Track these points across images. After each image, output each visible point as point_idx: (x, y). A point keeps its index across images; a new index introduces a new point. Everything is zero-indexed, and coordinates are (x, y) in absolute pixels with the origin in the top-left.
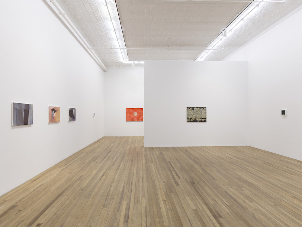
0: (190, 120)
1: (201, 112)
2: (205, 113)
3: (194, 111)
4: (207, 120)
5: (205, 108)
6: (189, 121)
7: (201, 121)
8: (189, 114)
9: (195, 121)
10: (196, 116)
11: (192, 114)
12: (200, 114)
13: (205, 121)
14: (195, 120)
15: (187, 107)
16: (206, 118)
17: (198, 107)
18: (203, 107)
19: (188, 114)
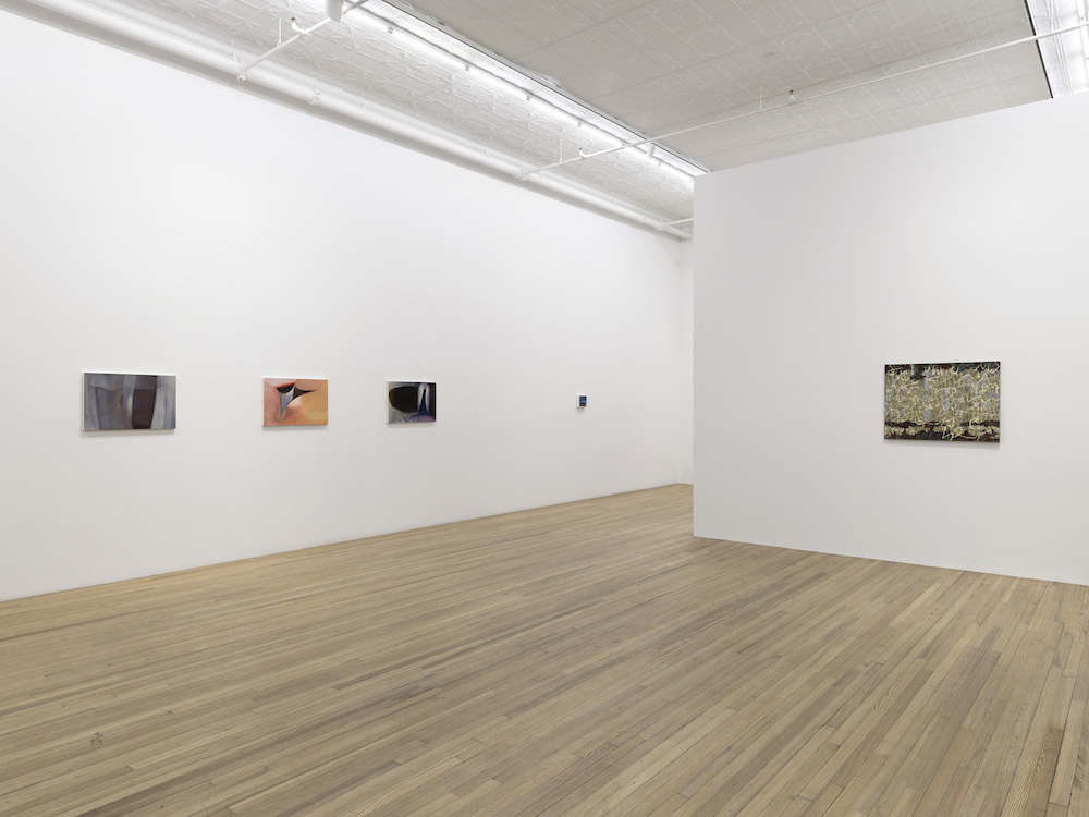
0: (899, 430)
1: (967, 389)
2: (994, 395)
3: (922, 384)
4: (1005, 431)
5: (995, 365)
6: (893, 437)
7: (966, 438)
8: (894, 401)
9: (932, 433)
10: (935, 412)
11: (915, 399)
12: (961, 400)
13: (991, 438)
14: (927, 430)
15: (887, 368)
16: (997, 424)
17: (946, 366)
18: (976, 364)
19: (890, 402)
